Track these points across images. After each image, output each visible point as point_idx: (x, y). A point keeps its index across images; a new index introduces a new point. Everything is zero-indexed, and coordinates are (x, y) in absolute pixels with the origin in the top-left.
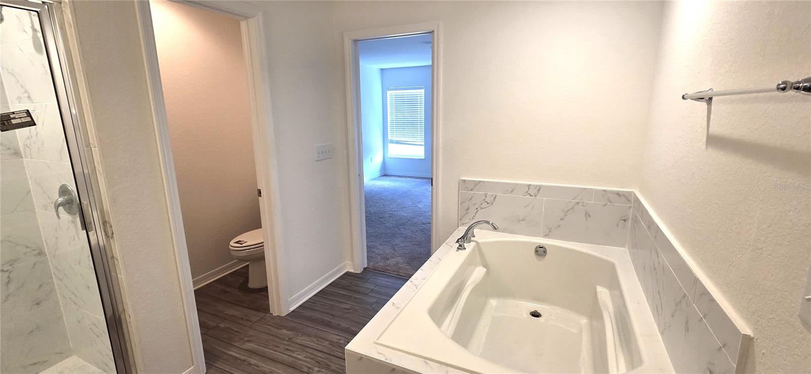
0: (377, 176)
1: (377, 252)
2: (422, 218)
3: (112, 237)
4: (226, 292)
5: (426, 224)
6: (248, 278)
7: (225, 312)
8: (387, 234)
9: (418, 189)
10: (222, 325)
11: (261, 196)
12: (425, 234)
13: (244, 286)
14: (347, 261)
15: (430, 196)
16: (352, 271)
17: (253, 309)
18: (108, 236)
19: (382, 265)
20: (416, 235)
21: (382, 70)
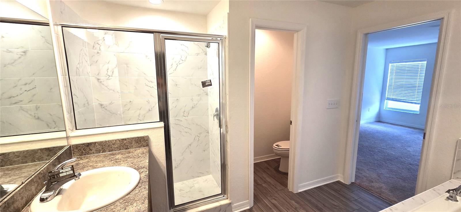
0: (373, 121)
1: (364, 174)
2: (410, 160)
3: (228, 133)
4: (268, 169)
5: (414, 165)
6: (279, 165)
7: (267, 179)
8: (374, 164)
9: (408, 136)
10: (264, 185)
11: (291, 125)
12: (411, 172)
13: (277, 169)
14: (339, 174)
15: (422, 144)
16: (342, 181)
17: (279, 183)
18: (227, 132)
19: (367, 184)
20: (402, 172)
21: (387, 49)
